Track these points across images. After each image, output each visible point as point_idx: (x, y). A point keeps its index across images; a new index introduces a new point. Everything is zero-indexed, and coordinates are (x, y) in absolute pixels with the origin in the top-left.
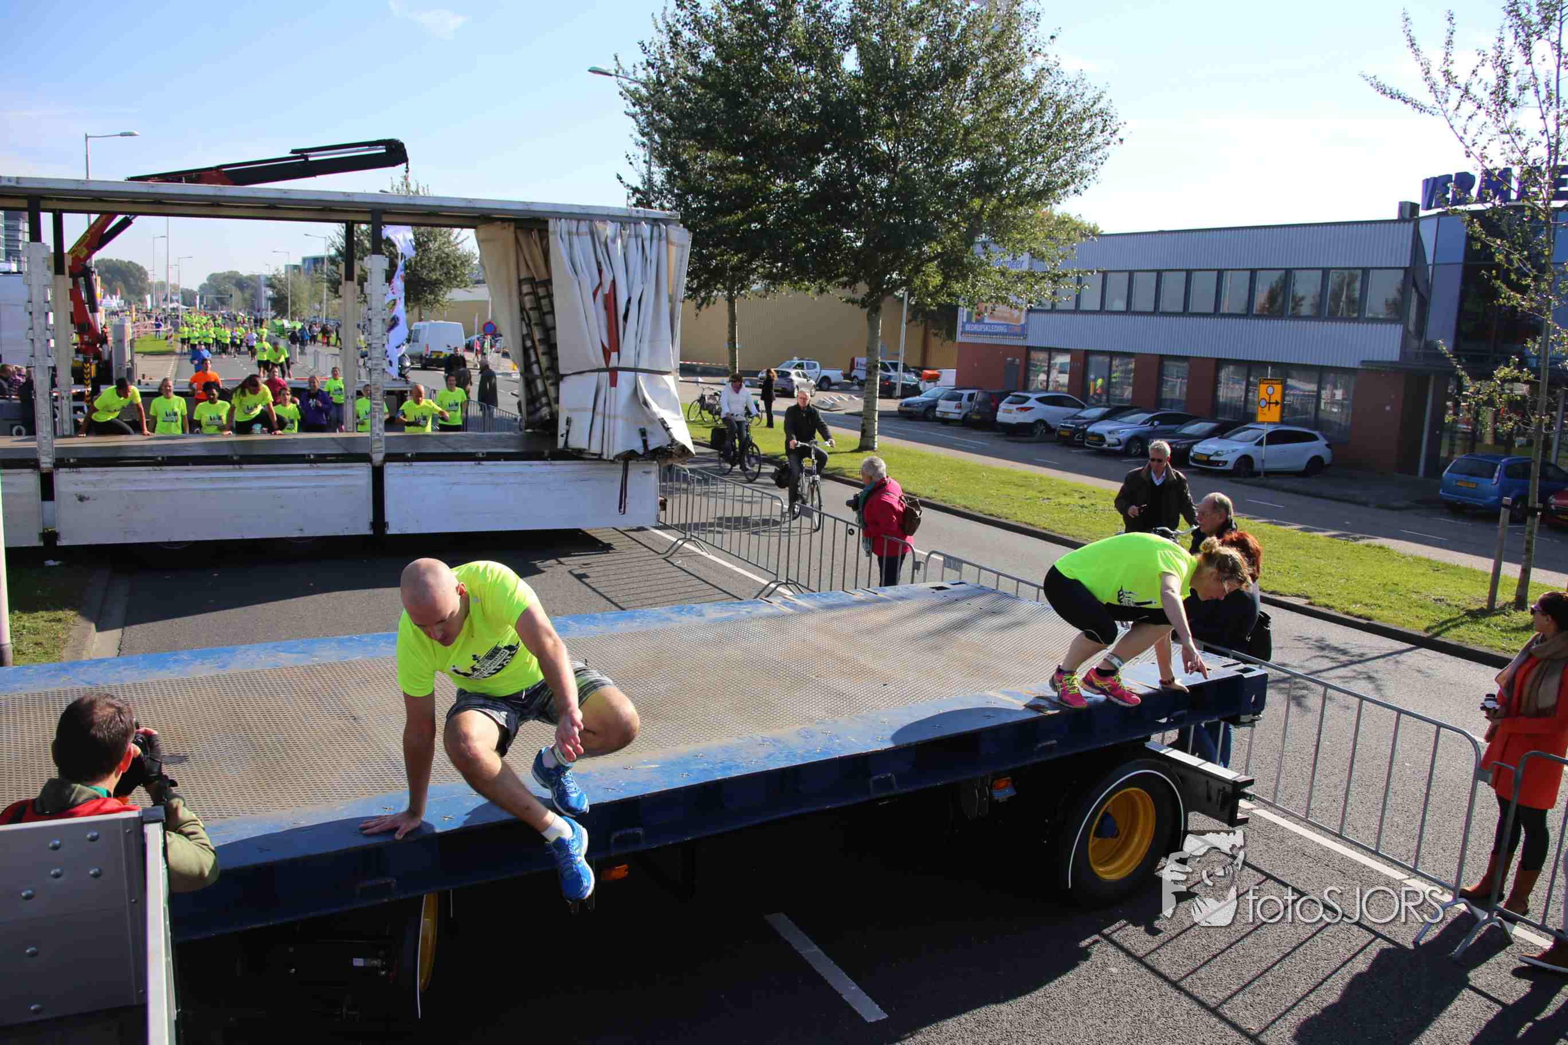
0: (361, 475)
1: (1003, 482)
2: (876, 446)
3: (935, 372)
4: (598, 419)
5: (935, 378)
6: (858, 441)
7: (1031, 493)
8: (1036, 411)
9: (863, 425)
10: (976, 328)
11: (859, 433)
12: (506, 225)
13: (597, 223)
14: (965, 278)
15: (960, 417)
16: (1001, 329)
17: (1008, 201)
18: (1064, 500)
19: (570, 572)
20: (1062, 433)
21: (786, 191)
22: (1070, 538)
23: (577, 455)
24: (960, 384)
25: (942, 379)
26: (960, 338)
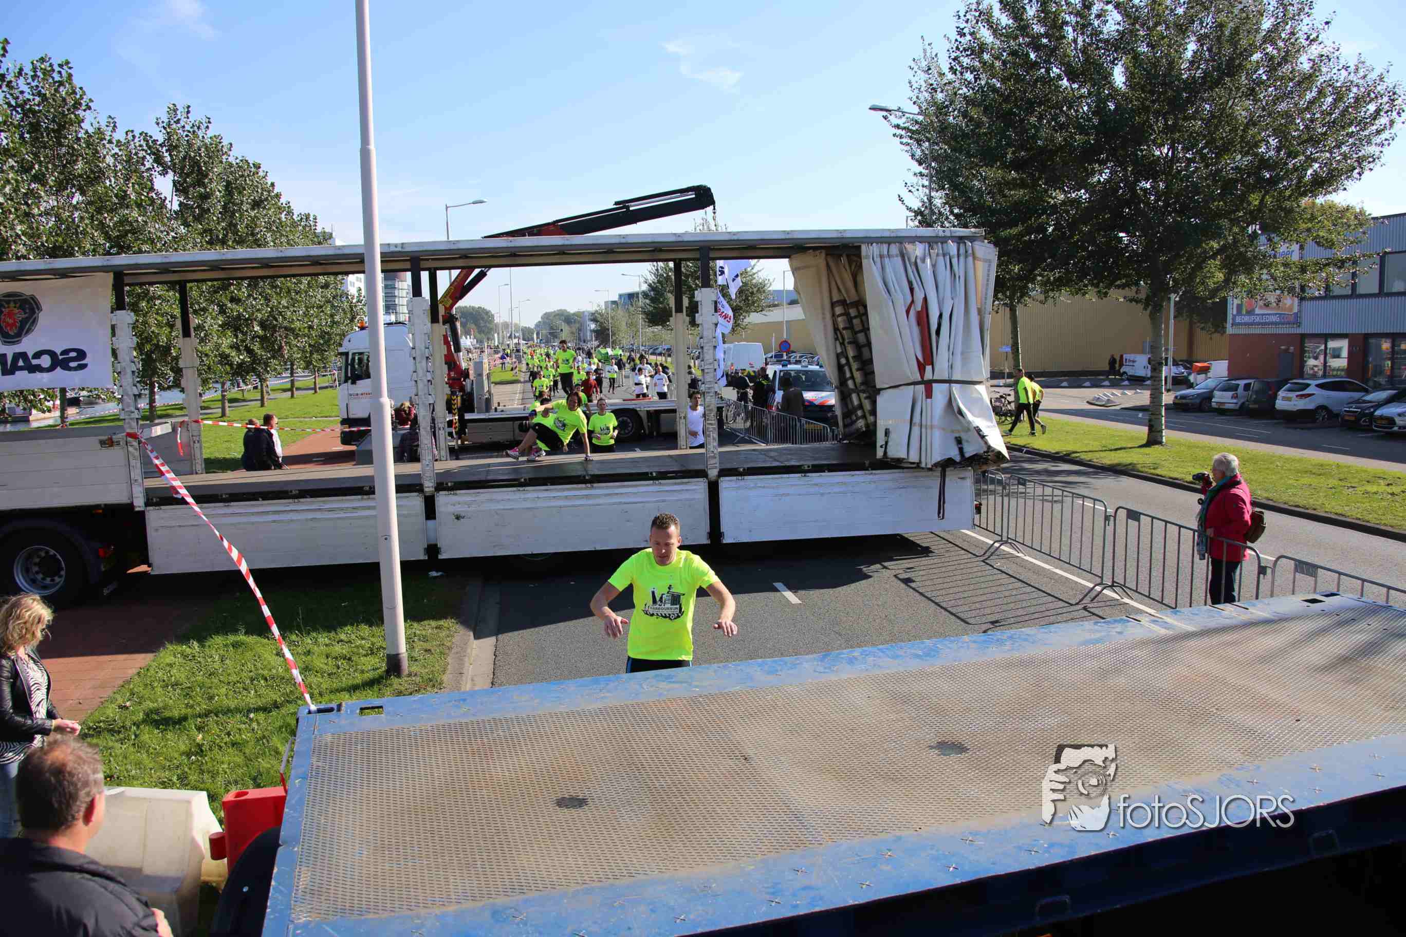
0: (698, 489)
1: (1298, 471)
2: (1164, 440)
3: (1206, 364)
4: (916, 430)
5: (1205, 370)
6: (1146, 436)
7: (1333, 482)
8: (1317, 397)
9: (1150, 421)
10: (1246, 319)
11: (1147, 428)
12: (818, 252)
13: (907, 245)
14: (1249, 271)
15: (1237, 407)
16: (1274, 319)
17: (1288, 193)
18: (1372, 488)
19: (895, 576)
20: (1347, 418)
21: (1064, 203)
22: (1390, 529)
23: (895, 464)
24: (1234, 373)
25: (1213, 368)
26: (1230, 330)
